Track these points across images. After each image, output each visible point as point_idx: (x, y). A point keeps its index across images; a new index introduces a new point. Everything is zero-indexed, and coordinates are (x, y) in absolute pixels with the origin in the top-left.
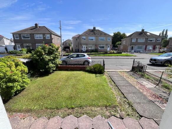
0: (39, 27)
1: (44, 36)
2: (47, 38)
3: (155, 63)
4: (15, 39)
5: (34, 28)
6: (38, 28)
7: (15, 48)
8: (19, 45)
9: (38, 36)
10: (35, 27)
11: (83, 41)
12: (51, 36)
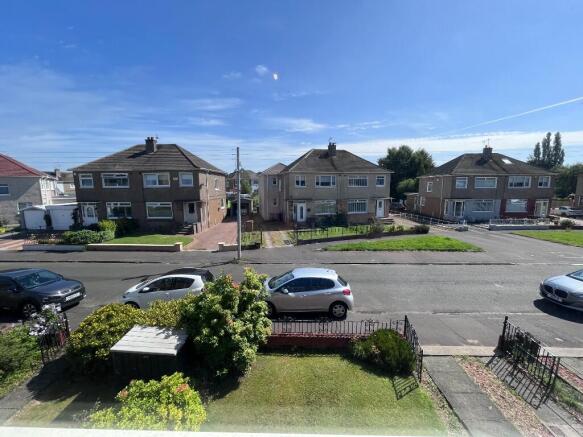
0: (159, 147)
1: (175, 179)
2: (181, 185)
3: (564, 303)
4: (82, 187)
5: (144, 153)
6: (155, 150)
7: (77, 214)
8: (92, 207)
9: (155, 177)
10: (144, 149)
11: (297, 191)
12: (196, 179)
